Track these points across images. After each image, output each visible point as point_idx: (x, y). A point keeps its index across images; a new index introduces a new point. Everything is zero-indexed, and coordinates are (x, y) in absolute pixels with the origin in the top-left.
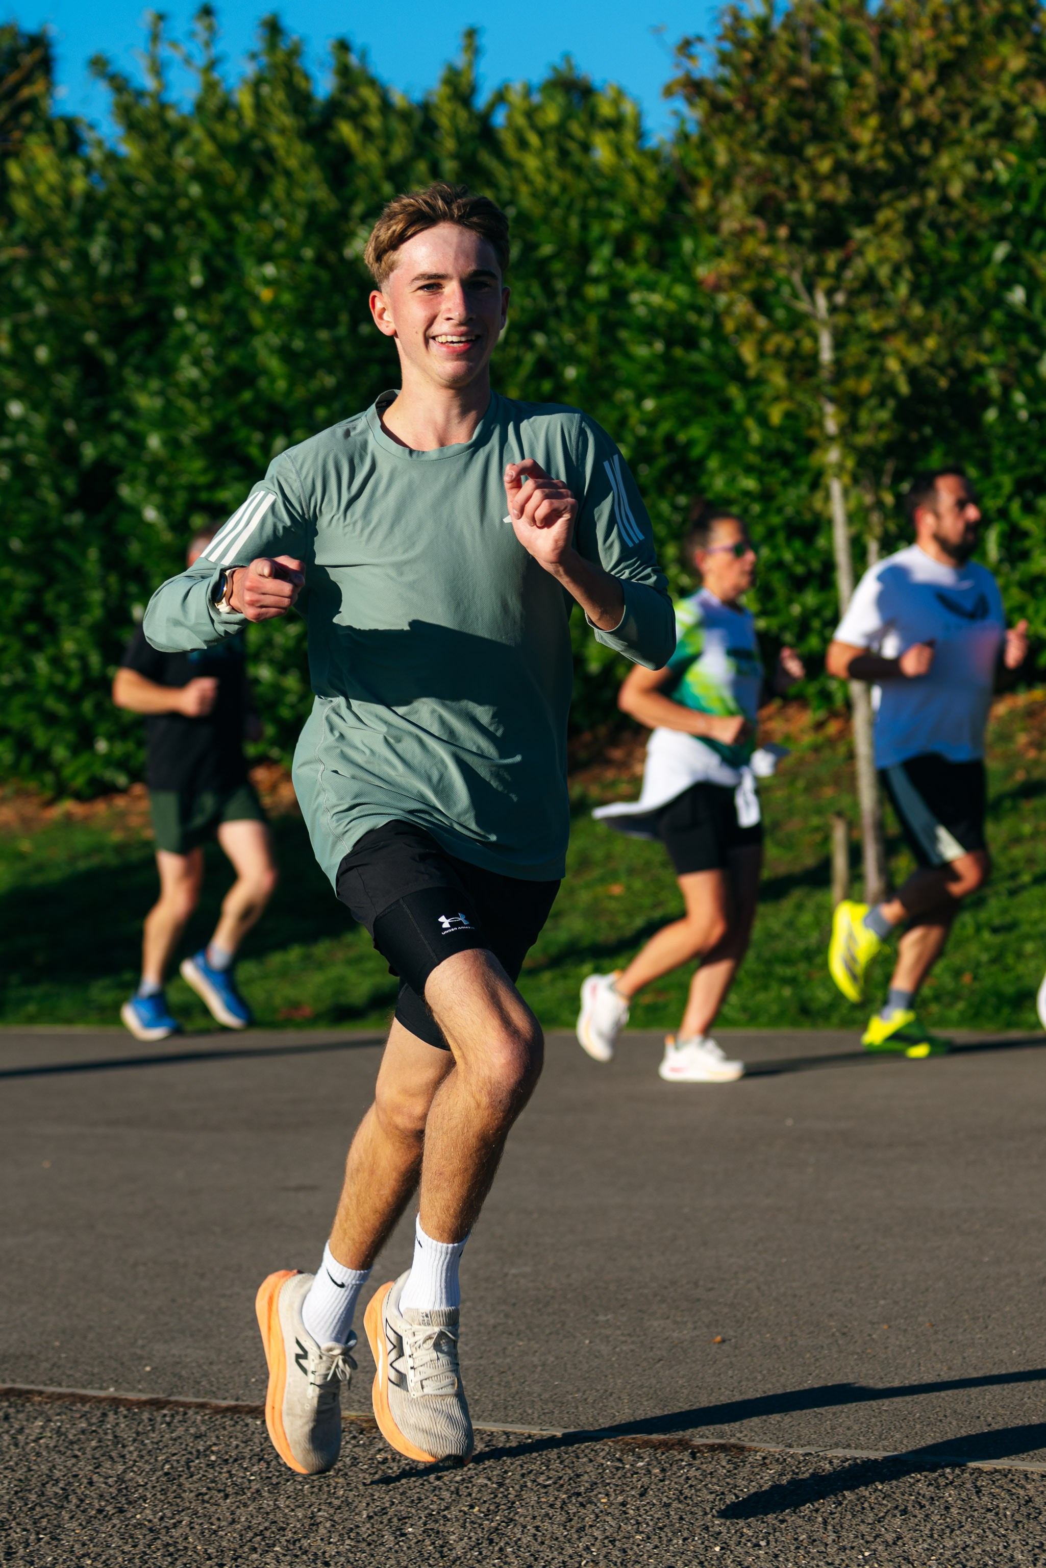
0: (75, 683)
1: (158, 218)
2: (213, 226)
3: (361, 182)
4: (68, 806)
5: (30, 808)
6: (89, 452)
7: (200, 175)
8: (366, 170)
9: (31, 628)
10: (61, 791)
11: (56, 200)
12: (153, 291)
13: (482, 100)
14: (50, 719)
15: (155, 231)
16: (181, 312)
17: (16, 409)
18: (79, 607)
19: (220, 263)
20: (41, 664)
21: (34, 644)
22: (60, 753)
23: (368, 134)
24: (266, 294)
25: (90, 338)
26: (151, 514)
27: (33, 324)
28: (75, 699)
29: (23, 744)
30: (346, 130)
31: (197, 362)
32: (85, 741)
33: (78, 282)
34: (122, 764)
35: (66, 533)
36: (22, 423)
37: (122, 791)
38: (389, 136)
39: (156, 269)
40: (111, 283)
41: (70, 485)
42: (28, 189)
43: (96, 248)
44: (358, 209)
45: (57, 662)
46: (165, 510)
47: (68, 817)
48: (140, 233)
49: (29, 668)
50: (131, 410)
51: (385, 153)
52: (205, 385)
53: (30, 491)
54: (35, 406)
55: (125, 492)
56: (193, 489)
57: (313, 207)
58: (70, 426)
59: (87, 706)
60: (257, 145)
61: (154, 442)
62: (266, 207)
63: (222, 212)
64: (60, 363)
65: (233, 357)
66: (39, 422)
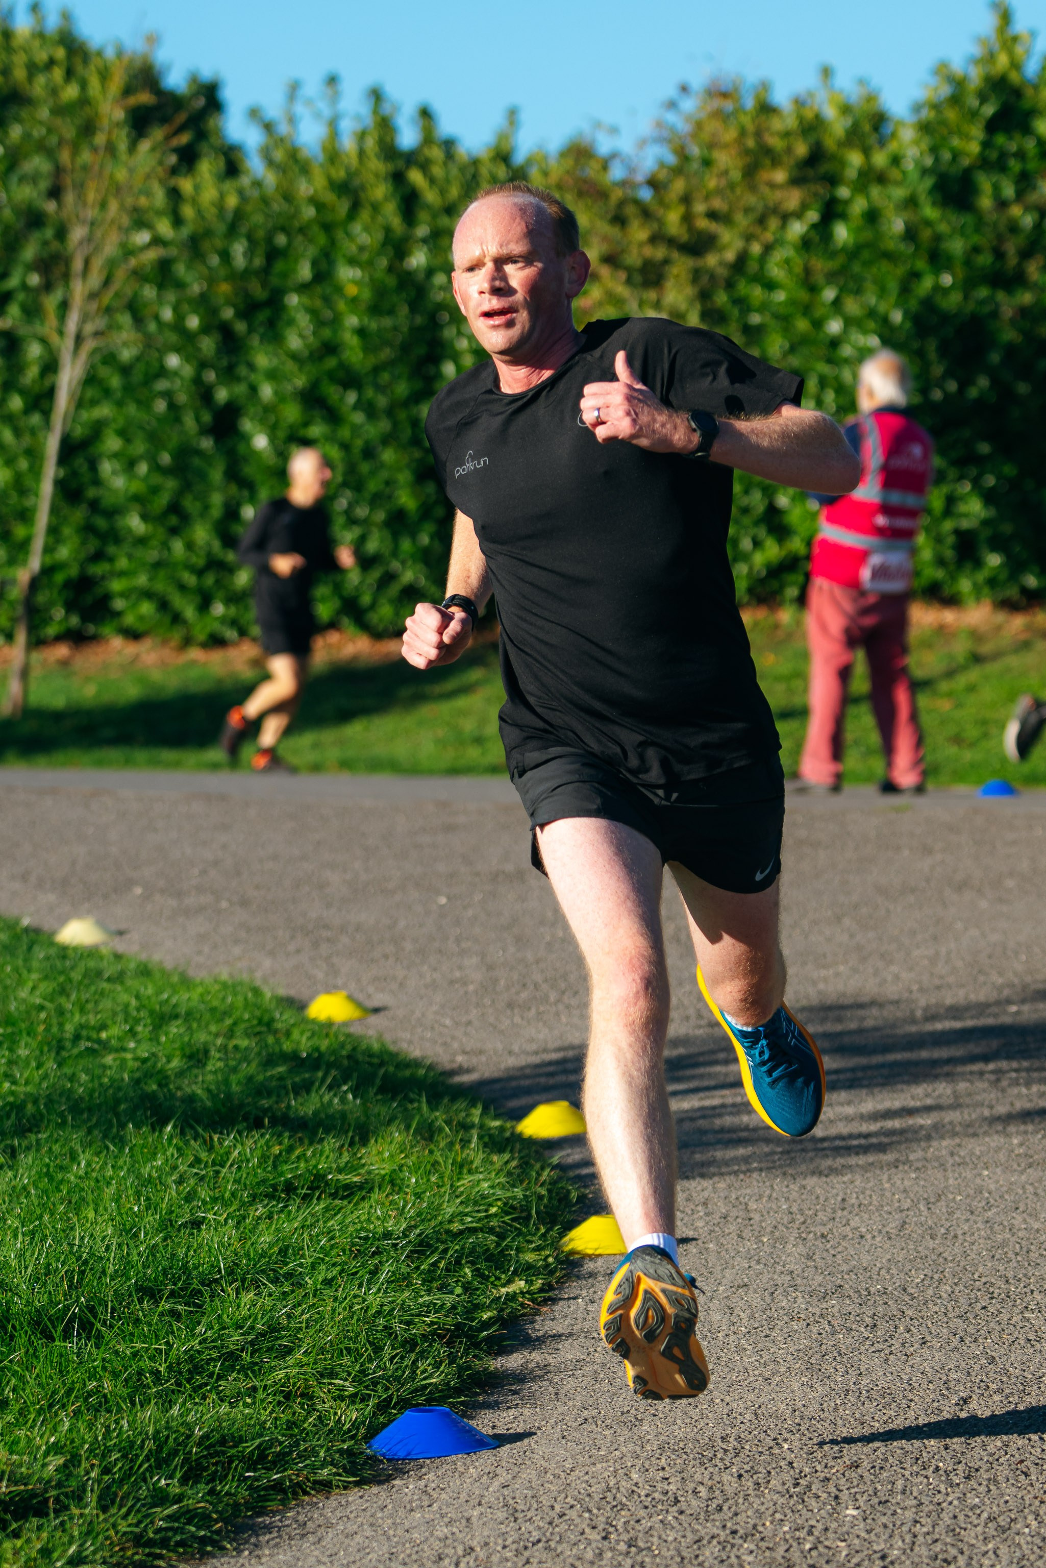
0: (200, 562)
1: (283, 229)
2: (322, 239)
3: (423, 215)
4: (195, 654)
5: (167, 653)
6: (222, 395)
7: (313, 201)
8: (428, 207)
9: (173, 520)
10: (187, 642)
11: (214, 211)
12: (275, 281)
13: (519, 158)
14: (182, 588)
15: (281, 240)
16: (293, 300)
17: (173, 361)
18: (206, 507)
19: (324, 266)
20: (178, 546)
21: (174, 531)
22: (190, 613)
23: (432, 181)
24: (352, 290)
25: (228, 313)
26: (261, 442)
27: (190, 301)
28: (200, 573)
29: (163, 605)
30: (416, 177)
31: (301, 336)
32: (205, 604)
33: (222, 272)
34: (234, 623)
35: (199, 453)
36: (176, 373)
37: (235, 644)
38: (448, 181)
39: (279, 266)
40: (246, 274)
41: (207, 417)
42: (194, 202)
43: (239, 249)
44: (422, 231)
45: (190, 546)
46: (272, 439)
47: (194, 663)
48: (269, 239)
49: (169, 549)
50: (251, 367)
51: (443, 192)
52: (306, 353)
53: (178, 420)
54: (187, 359)
55: (247, 425)
56: (291, 427)
57: (388, 230)
58: (210, 376)
59: (210, 580)
60: (356, 182)
61: (267, 391)
62: (357, 228)
63: (328, 227)
64: (205, 329)
65: (327, 333)
66: (188, 371)
